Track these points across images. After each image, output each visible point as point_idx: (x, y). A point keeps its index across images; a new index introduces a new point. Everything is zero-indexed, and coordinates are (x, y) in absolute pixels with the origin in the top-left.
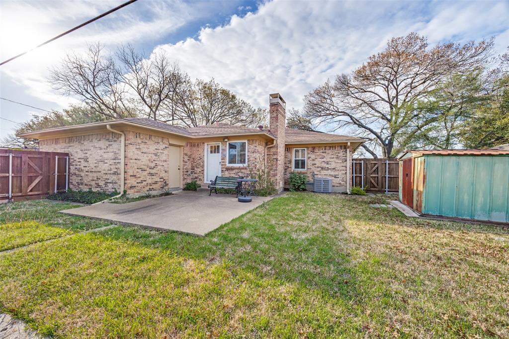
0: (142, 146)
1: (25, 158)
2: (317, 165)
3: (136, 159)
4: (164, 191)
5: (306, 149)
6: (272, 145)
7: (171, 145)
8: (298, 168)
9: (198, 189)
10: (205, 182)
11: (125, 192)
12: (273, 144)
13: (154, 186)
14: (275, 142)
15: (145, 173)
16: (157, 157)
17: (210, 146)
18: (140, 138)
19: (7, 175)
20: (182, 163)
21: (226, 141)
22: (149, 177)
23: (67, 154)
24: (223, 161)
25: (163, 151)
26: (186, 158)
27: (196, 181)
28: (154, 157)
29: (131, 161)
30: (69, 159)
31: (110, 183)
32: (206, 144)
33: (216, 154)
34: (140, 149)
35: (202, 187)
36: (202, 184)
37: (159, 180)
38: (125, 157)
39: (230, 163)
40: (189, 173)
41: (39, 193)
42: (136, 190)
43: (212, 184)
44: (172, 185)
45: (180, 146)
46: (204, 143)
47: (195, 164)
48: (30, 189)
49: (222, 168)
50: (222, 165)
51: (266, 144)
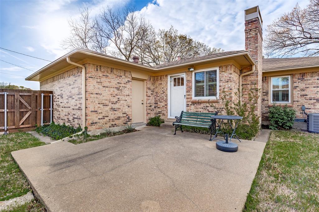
0: (104, 79)
1: (17, 96)
2: (308, 97)
3: (96, 94)
4: (127, 127)
5: (289, 77)
6: (249, 73)
7: (133, 79)
8: (278, 100)
9: (161, 124)
10: (169, 117)
11: (86, 128)
12: (251, 70)
13: (117, 122)
14: (254, 68)
15: (107, 108)
16: (120, 91)
17: (173, 78)
18: (100, 71)
19: (3, 110)
20: (146, 98)
21: (192, 71)
22: (111, 112)
23: (51, 92)
24: (188, 93)
25: (125, 86)
26: (150, 93)
27: (160, 116)
28: (116, 92)
29: (92, 96)
30: (53, 96)
31: (76, 118)
32: (169, 77)
33: (181, 87)
34: (101, 83)
35: (166, 123)
36: (165, 120)
37: (122, 115)
38: (86, 92)
39: (196, 95)
40: (153, 107)
41: (29, 126)
42: (97, 127)
43: (177, 122)
44: (134, 121)
45: (143, 80)
46: (167, 76)
47: (159, 98)
48: (22, 122)
49: (187, 102)
50: (187, 98)
51: (241, 72)
